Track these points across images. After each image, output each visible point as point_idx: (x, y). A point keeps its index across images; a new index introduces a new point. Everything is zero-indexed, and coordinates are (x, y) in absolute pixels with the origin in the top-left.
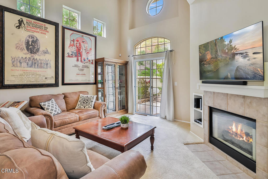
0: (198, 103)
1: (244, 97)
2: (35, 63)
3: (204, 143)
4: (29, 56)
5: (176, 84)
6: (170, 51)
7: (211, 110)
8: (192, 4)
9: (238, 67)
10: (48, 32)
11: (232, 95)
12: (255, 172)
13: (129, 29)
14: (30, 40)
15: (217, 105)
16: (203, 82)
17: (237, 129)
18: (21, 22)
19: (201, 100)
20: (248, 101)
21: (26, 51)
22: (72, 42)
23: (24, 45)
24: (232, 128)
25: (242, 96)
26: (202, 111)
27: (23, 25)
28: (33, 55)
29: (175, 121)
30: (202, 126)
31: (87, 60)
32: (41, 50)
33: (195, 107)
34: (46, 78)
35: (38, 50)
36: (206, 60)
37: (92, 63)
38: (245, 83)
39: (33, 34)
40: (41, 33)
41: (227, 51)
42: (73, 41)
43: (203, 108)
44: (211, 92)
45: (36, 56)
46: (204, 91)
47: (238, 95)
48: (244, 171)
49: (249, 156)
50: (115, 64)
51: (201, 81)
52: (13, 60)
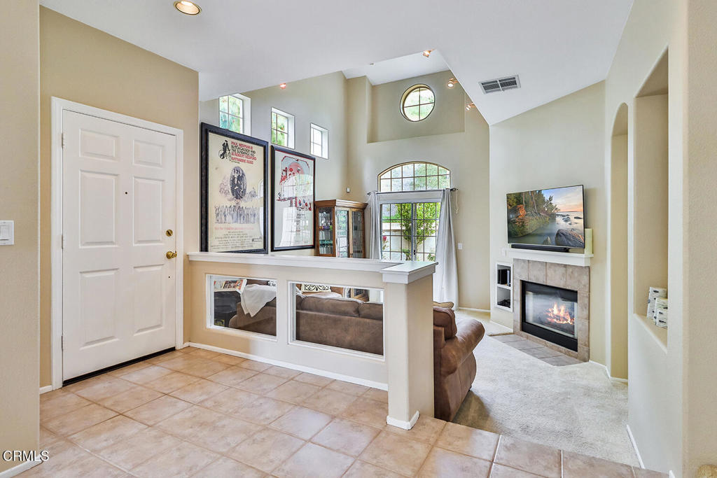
0: (503, 276)
1: (565, 266)
2: (241, 215)
3: (513, 333)
4: (233, 203)
5: (460, 246)
6: (451, 190)
7: (525, 286)
8: (493, 125)
9: (559, 230)
10: (255, 159)
11: (552, 264)
12: (577, 351)
13: (368, 142)
14: (236, 176)
15: (533, 278)
16: (513, 246)
17: (560, 311)
18: (225, 146)
19: (508, 272)
20: (570, 271)
21: (230, 196)
22: (284, 173)
23: (229, 185)
24: (553, 311)
25: (563, 265)
26: (511, 288)
27: (228, 152)
28: (238, 200)
29: (460, 310)
30: (511, 310)
31: (303, 204)
32: (247, 191)
33: (499, 283)
34: (253, 240)
35: (244, 192)
37: (310, 209)
38: (567, 251)
39: (238, 165)
40: (248, 162)
41: (546, 209)
42: (286, 171)
43: (511, 284)
44: (524, 261)
45: (242, 204)
46: (514, 259)
47: (558, 264)
48: (565, 354)
49: (571, 336)
50: (348, 209)
51: (510, 244)
52: (217, 212)
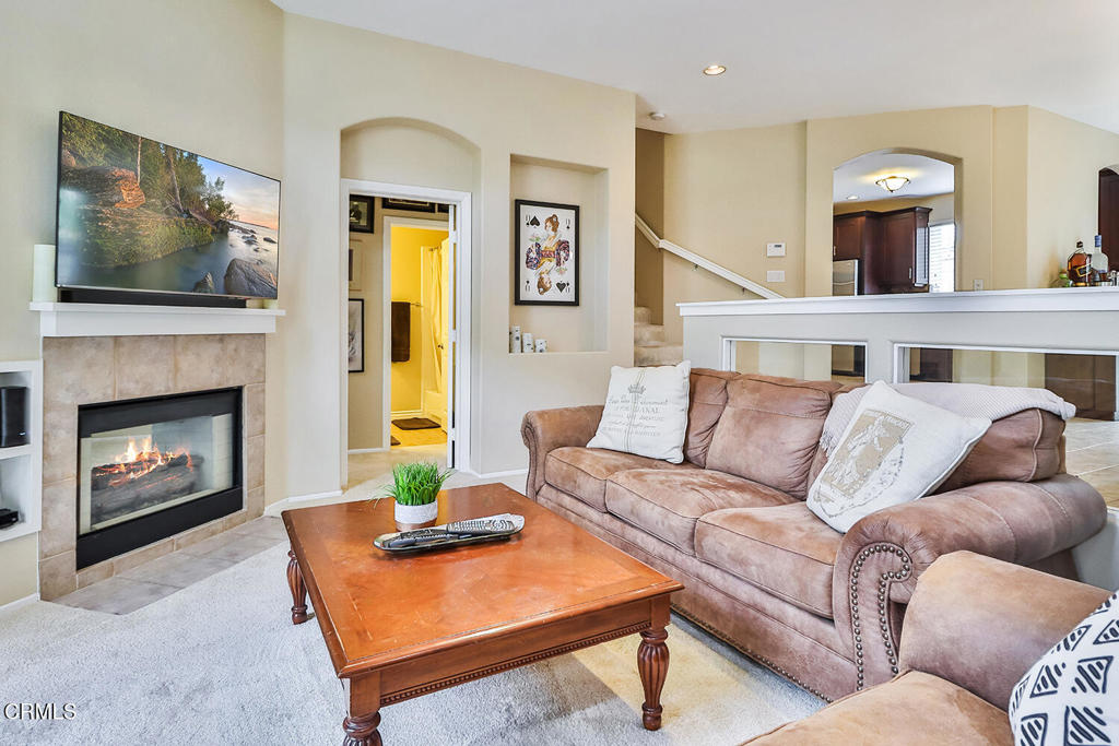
1: (222, 338)
9: (233, 259)
15: (132, 387)
20: (231, 346)
25: (218, 337)
36: (112, 204)
41: (207, 206)
44: (97, 341)
